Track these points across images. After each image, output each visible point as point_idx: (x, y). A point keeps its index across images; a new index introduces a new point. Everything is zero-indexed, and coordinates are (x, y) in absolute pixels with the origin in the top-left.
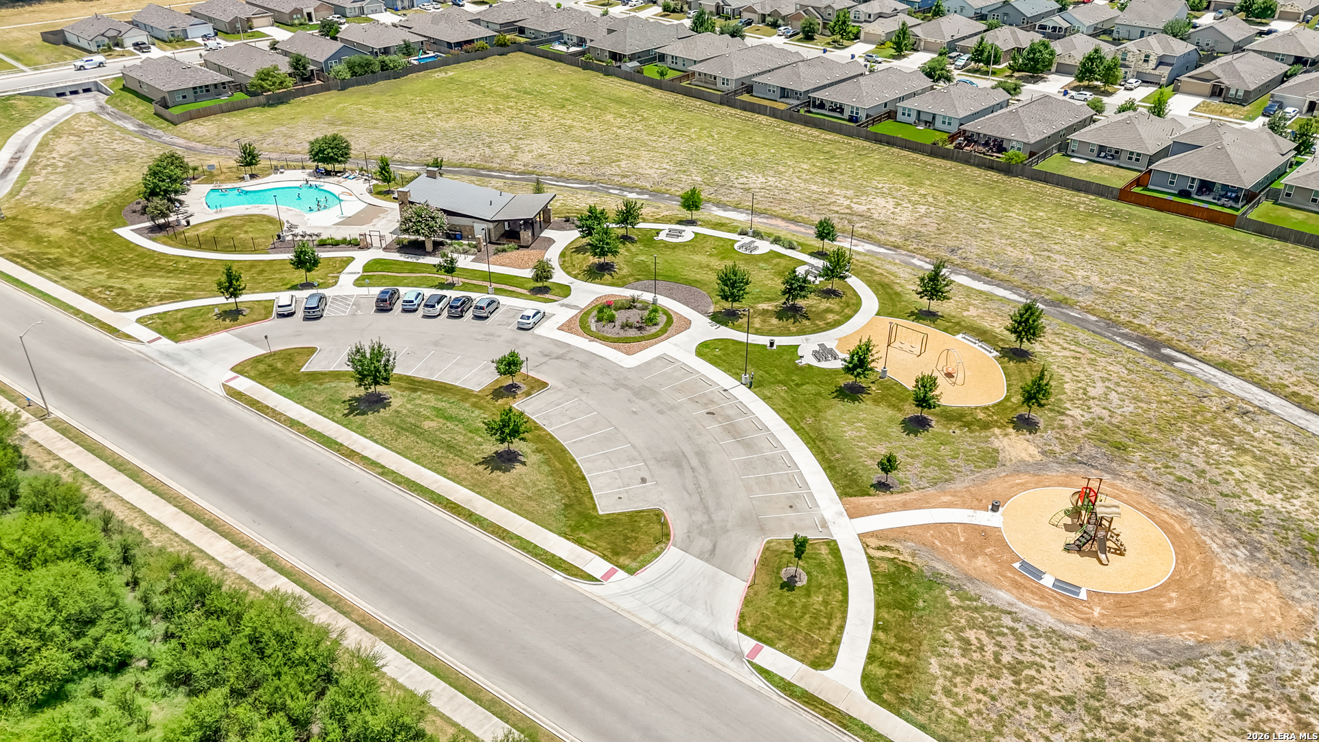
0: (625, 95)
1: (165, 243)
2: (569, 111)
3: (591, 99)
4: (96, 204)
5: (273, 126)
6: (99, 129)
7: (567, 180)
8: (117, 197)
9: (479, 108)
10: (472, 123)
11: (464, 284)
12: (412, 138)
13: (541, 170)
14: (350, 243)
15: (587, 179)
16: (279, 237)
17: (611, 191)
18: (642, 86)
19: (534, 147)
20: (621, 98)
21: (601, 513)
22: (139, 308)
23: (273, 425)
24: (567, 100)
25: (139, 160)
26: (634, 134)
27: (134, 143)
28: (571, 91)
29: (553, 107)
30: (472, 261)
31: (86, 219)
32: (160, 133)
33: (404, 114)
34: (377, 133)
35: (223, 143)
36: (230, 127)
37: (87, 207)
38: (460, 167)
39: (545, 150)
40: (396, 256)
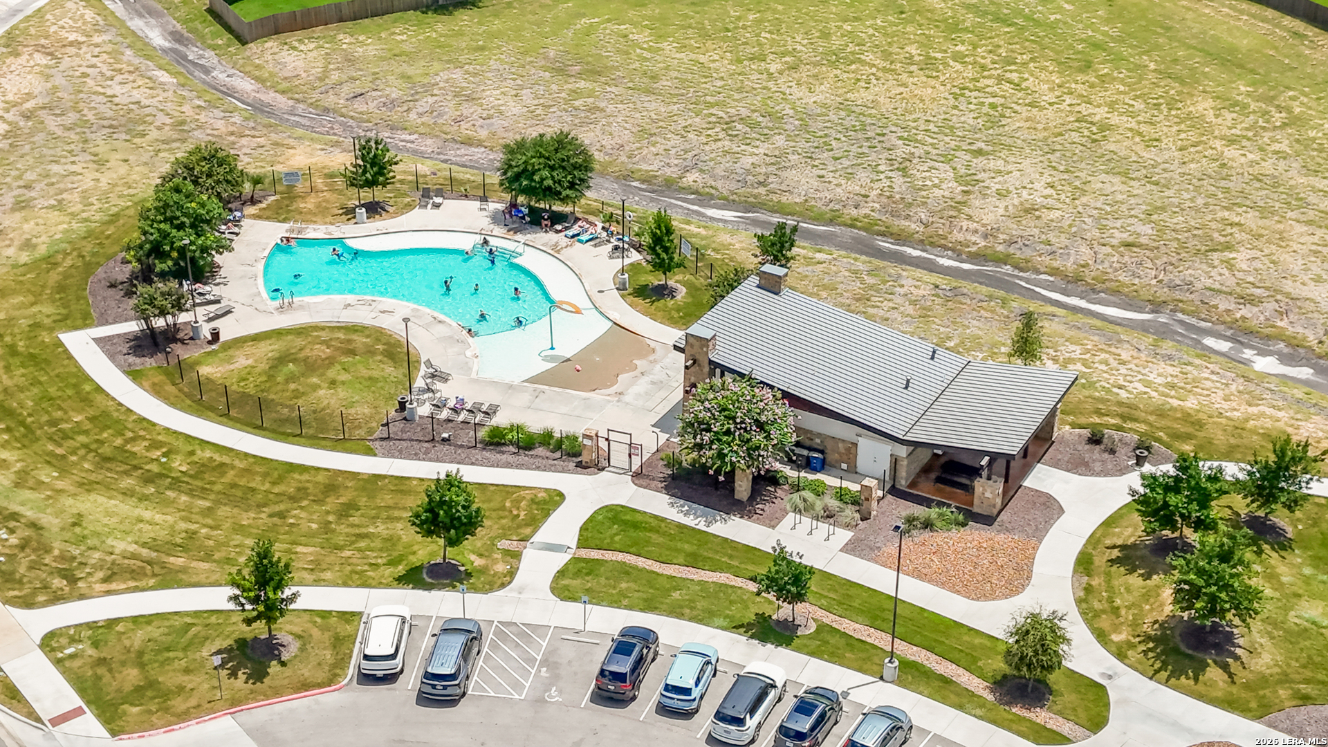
0: (1244, 43)
1: (157, 391)
2: (1103, 79)
3: (1157, 47)
4: (42, 250)
5: (436, 66)
6: (97, 39)
7: (1091, 292)
8: (89, 235)
9: (886, 55)
10: (867, 96)
11: (822, 628)
12: (728, 125)
13: (1028, 253)
14: (559, 445)
15: (1145, 295)
16: (402, 406)
17: (1210, 342)
18: (1288, 21)
19: (1013, 181)
20: (1233, 50)
22: (57, 598)
24: (1096, 46)
25: (154, 134)
26: (1268, 167)
27: (154, 84)
28: (1107, 21)
29: (1064, 66)
30: (845, 549)
31: (14, 292)
32: (210, 58)
33: (717, 59)
34: (654, 106)
35: (330, 100)
36: (350, 60)
37: (24, 258)
38: (831, 222)
39: (1039, 193)
40: (659, 504)
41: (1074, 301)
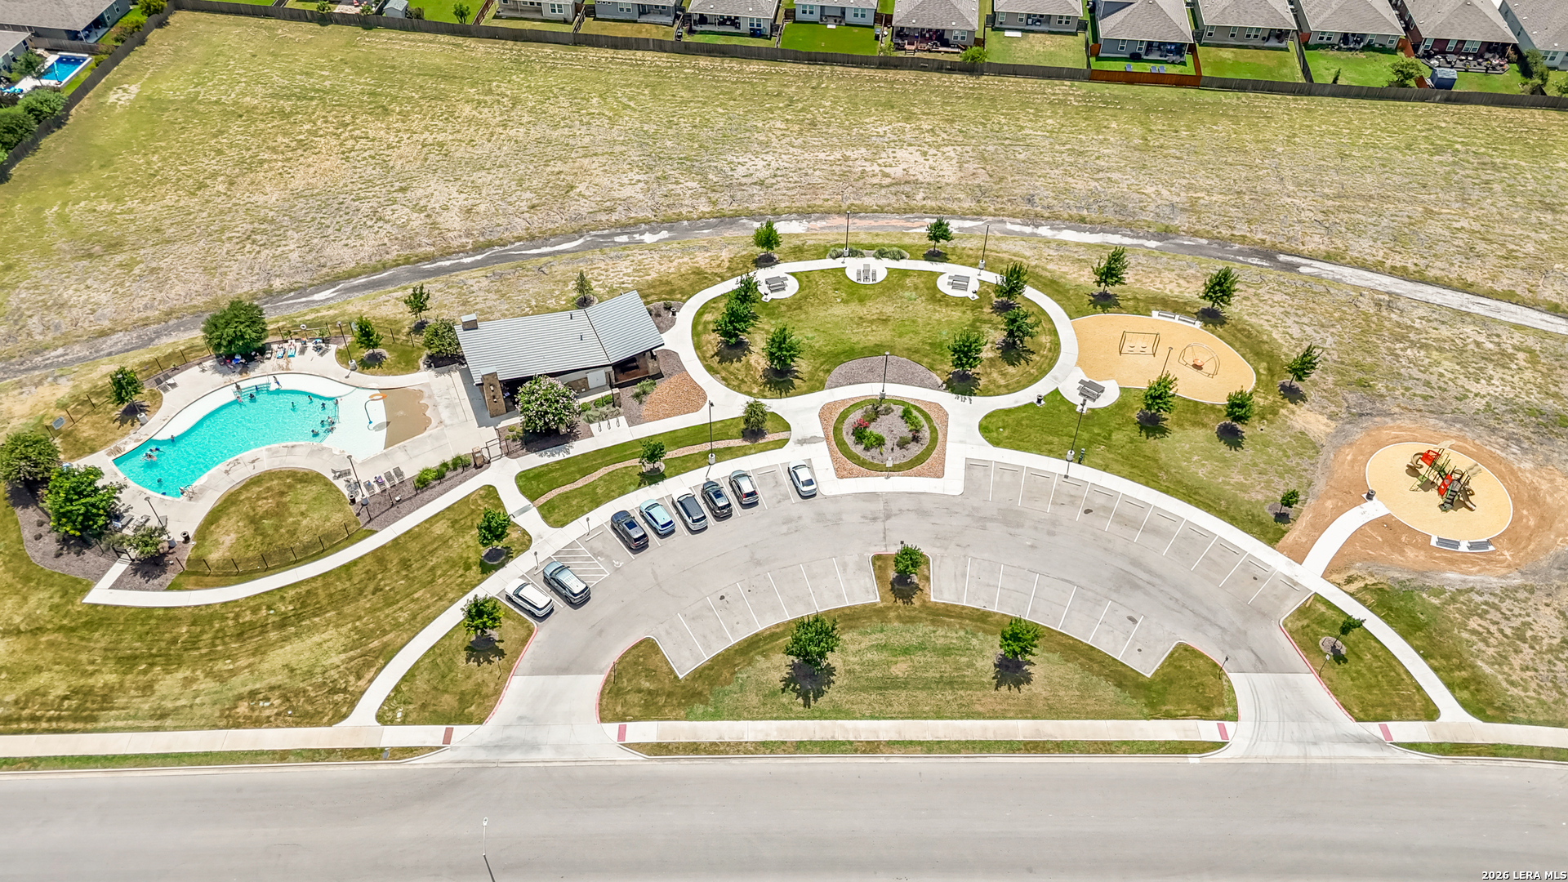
0: (438, 61)
1: (204, 585)
3: (403, 82)
11: (666, 462)
13: (496, 235)
14: (455, 466)
16: (352, 500)
17: (617, 239)
18: (442, 38)
19: (439, 198)
21: (1149, 676)
22: (351, 703)
23: (752, 761)
24: (373, 94)
29: (374, 115)
30: (629, 425)
40: (536, 460)
41: (544, 250)
